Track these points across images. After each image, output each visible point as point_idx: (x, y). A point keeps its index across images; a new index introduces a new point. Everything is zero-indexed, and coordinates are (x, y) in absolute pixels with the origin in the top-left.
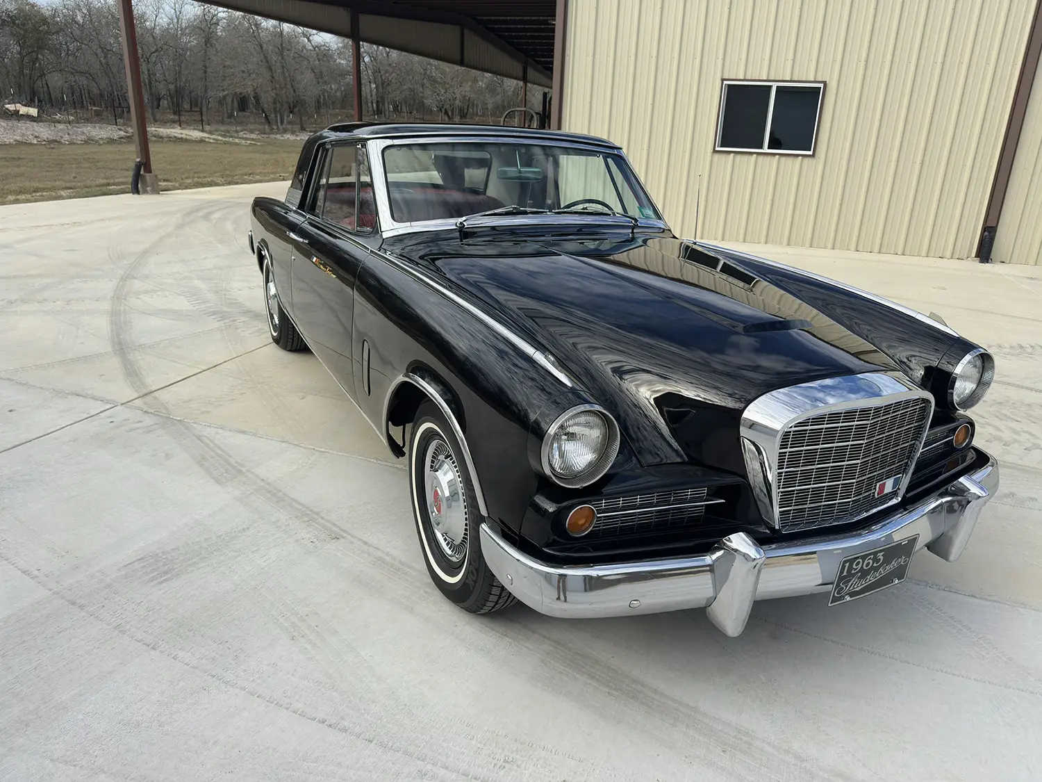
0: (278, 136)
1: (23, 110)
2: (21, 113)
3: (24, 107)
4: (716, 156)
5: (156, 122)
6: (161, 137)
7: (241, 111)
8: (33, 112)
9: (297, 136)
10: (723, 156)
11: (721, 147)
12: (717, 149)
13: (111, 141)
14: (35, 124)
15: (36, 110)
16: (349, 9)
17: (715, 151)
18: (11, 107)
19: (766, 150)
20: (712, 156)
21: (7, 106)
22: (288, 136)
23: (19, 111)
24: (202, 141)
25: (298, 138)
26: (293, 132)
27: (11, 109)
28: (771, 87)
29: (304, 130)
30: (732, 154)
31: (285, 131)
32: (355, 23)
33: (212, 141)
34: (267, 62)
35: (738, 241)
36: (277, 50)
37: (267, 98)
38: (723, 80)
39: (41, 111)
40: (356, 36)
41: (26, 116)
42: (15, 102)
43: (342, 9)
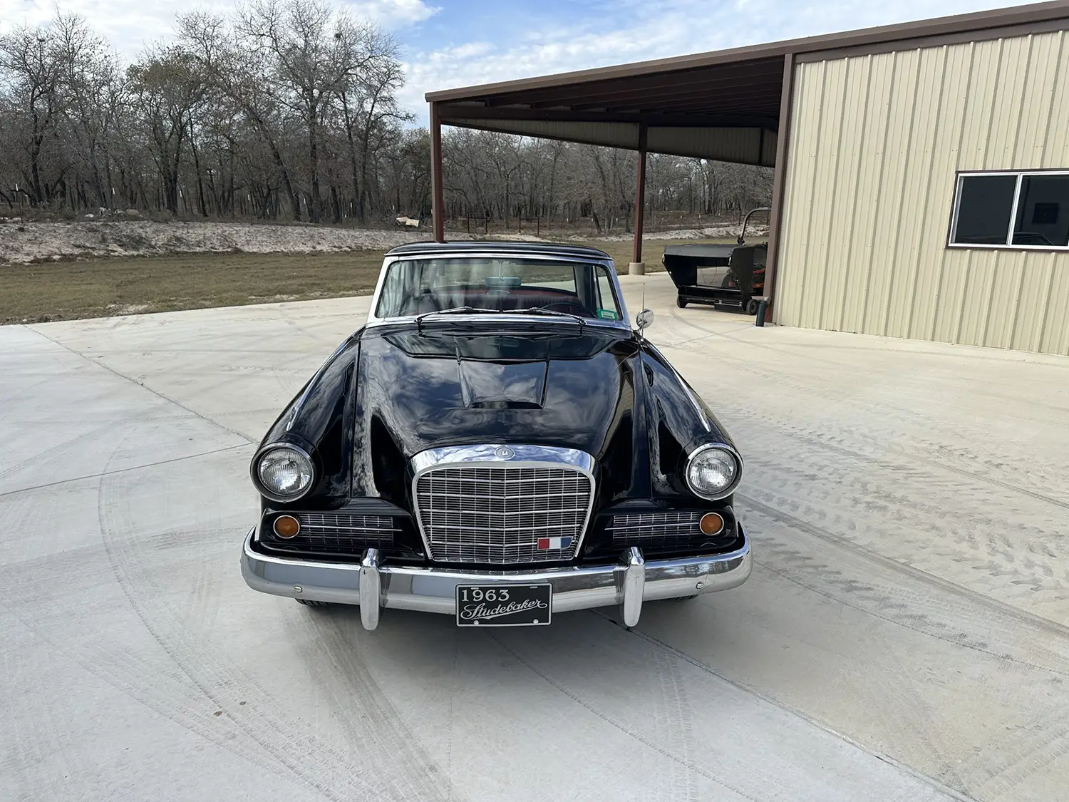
0: (603, 239)
1: (409, 222)
2: (407, 224)
3: (409, 220)
4: (949, 253)
5: (508, 228)
7: (583, 216)
8: (416, 223)
9: (620, 237)
10: (958, 253)
11: (956, 242)
12: (950, 245)
14: (407, 233)
15: (418, 222)
16: (638, 124)
17: (947, 247)
18: (400, 219)
19: (1010, 245)
20: (945, 254)
21: (398, 219)
22: (612, 238)
23: (405, 222)
25: (621, 240)
26: (618, 235)
27: (400, 221)
28: (1017, 176)
29: (629, 232)
30: (969, 251)
31: (610, 234)
32: (643, 135)
34: (602, 172)
35: (977, 345)
36: (612, 160)
37: (599, 204)
38: (957, 173)
39: (421, 222)
40: (643, 148)
41: (411, 226)
42: (404, 216)
43: (632, 124)
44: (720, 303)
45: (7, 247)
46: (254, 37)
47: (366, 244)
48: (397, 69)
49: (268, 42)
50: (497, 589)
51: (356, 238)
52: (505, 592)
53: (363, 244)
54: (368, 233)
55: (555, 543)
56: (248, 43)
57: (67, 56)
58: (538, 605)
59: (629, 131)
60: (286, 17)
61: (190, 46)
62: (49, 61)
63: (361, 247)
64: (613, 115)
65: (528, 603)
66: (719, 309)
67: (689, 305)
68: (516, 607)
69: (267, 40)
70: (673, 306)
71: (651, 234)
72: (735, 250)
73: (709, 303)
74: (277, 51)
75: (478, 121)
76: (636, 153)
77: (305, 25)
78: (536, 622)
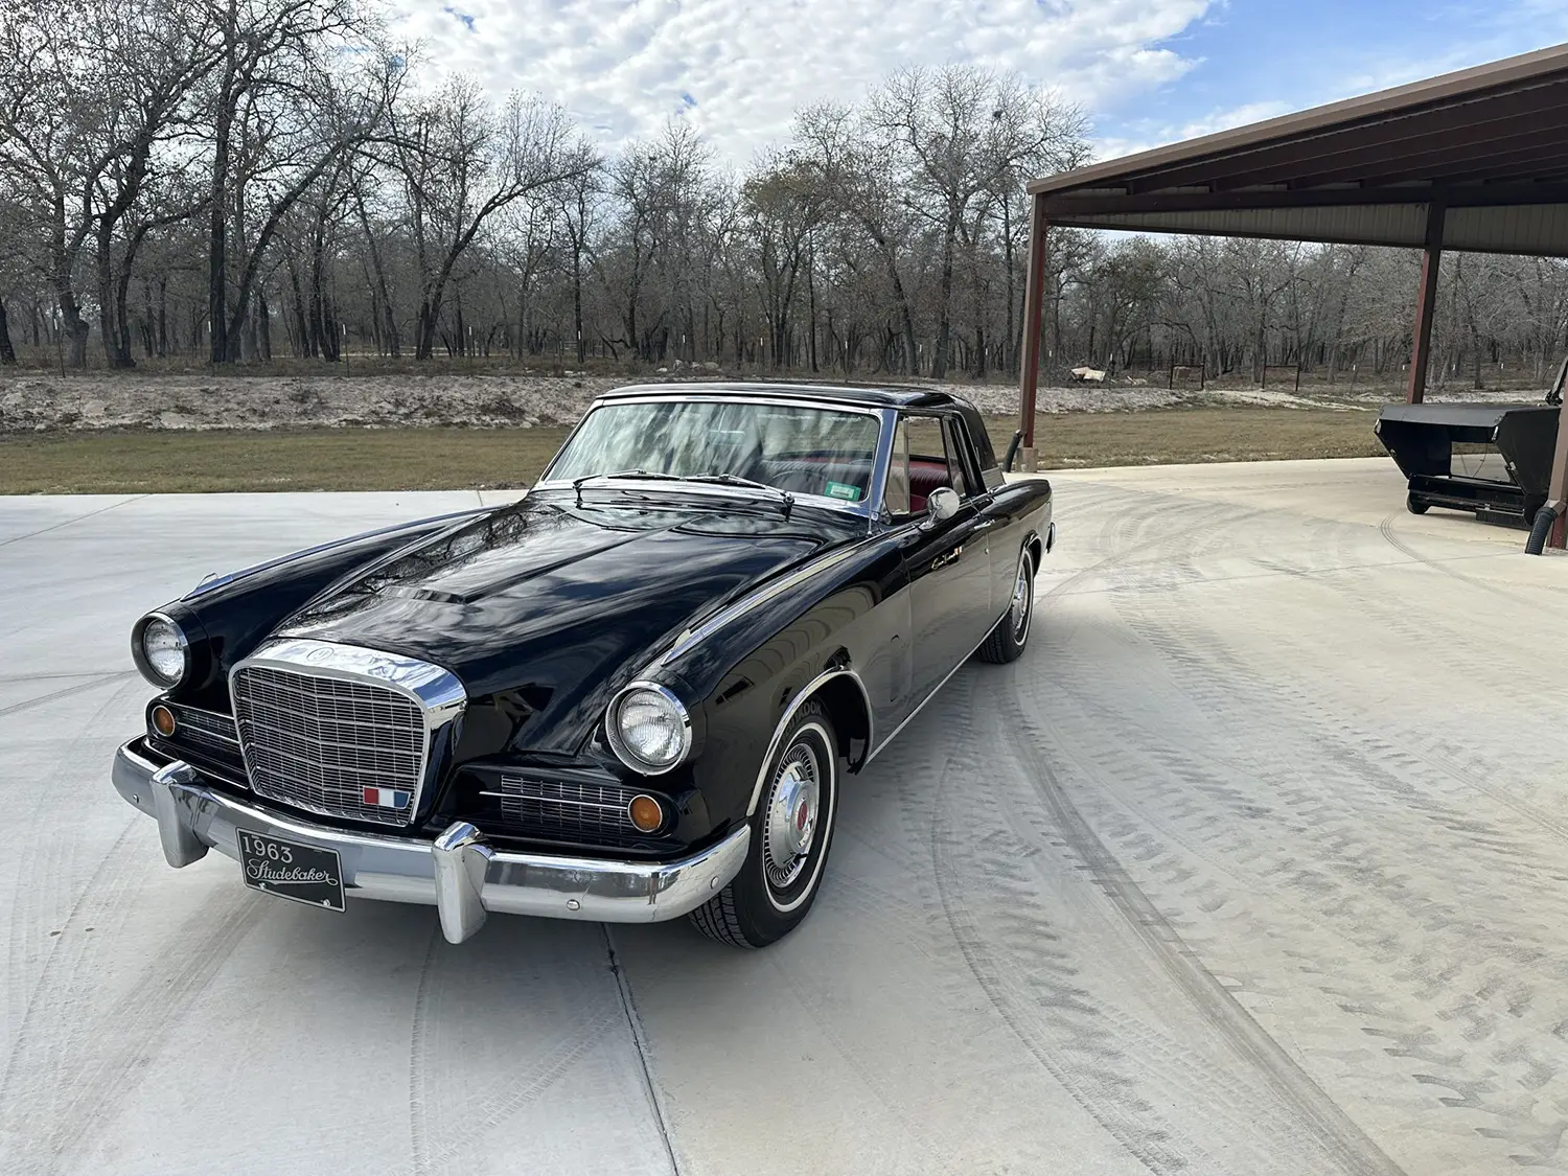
1: (1090, 374)
2: (1086, 377)
3: (1091, 371)
6: (1224, 404)
8: (1098, 375)
13: (1154, 408)
14: (1067, 390)
15: (1104, 374)
16: (1427, 205)
18: (1077, 371)
21: (1073, 370)
23: (1084, 375)
24: (1279, 407)
26: (1455, 392)
27: (1076, 373)
32: (1435, 222)
33: (1293, 407)
39: (1110, 374)
40: (1433, 243)
41: (1091, 380)
42: (1084, 366)
43: (1412, 206)
44: (1487, 509)
45: (559, 405)
46: (885, 129)
47: (1000, 406)
48: (1086, 152)
49: (904, 132)
50: (280, 844)
51: (987, 398)
52: (287, 850)
53: (994, 406)
54: (1006, 391)
55: (386, 798)
56: (876, 138)
57: (676, 175)
58: (327, 880)
59: (1413, 218)
60: (930, 96)
61: (808, 150)
62: (657, 183)
63: (991, 411)
64: (1372, 189)
65: (316, 873)
66: (1484, 518)
67: (1432, 509)
68: (302, 876)
69: (903, 131)
70: (1402, 510)
71: (1524, 393)
72: (1507, 414)
73: (1471, 509)
74: (914, 144)
75: (1112, 217)
76: (1421, 252)
77: (957, 106)
78: (326, 904)
